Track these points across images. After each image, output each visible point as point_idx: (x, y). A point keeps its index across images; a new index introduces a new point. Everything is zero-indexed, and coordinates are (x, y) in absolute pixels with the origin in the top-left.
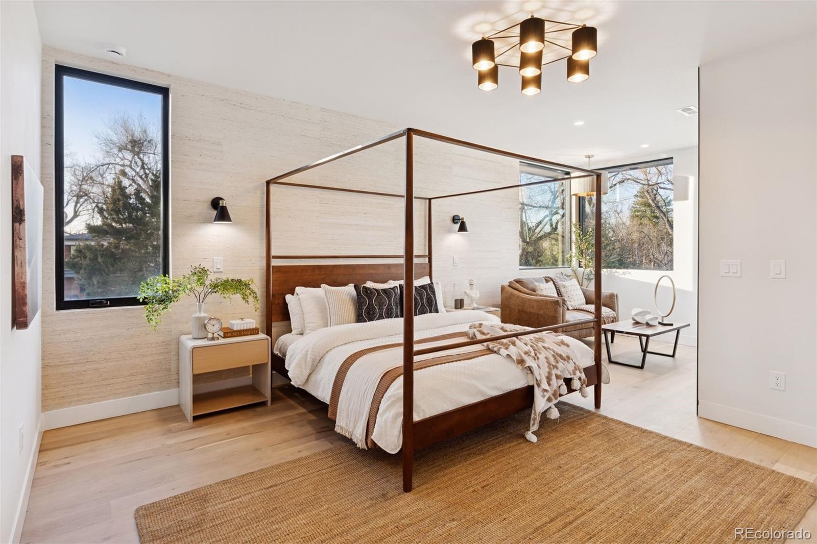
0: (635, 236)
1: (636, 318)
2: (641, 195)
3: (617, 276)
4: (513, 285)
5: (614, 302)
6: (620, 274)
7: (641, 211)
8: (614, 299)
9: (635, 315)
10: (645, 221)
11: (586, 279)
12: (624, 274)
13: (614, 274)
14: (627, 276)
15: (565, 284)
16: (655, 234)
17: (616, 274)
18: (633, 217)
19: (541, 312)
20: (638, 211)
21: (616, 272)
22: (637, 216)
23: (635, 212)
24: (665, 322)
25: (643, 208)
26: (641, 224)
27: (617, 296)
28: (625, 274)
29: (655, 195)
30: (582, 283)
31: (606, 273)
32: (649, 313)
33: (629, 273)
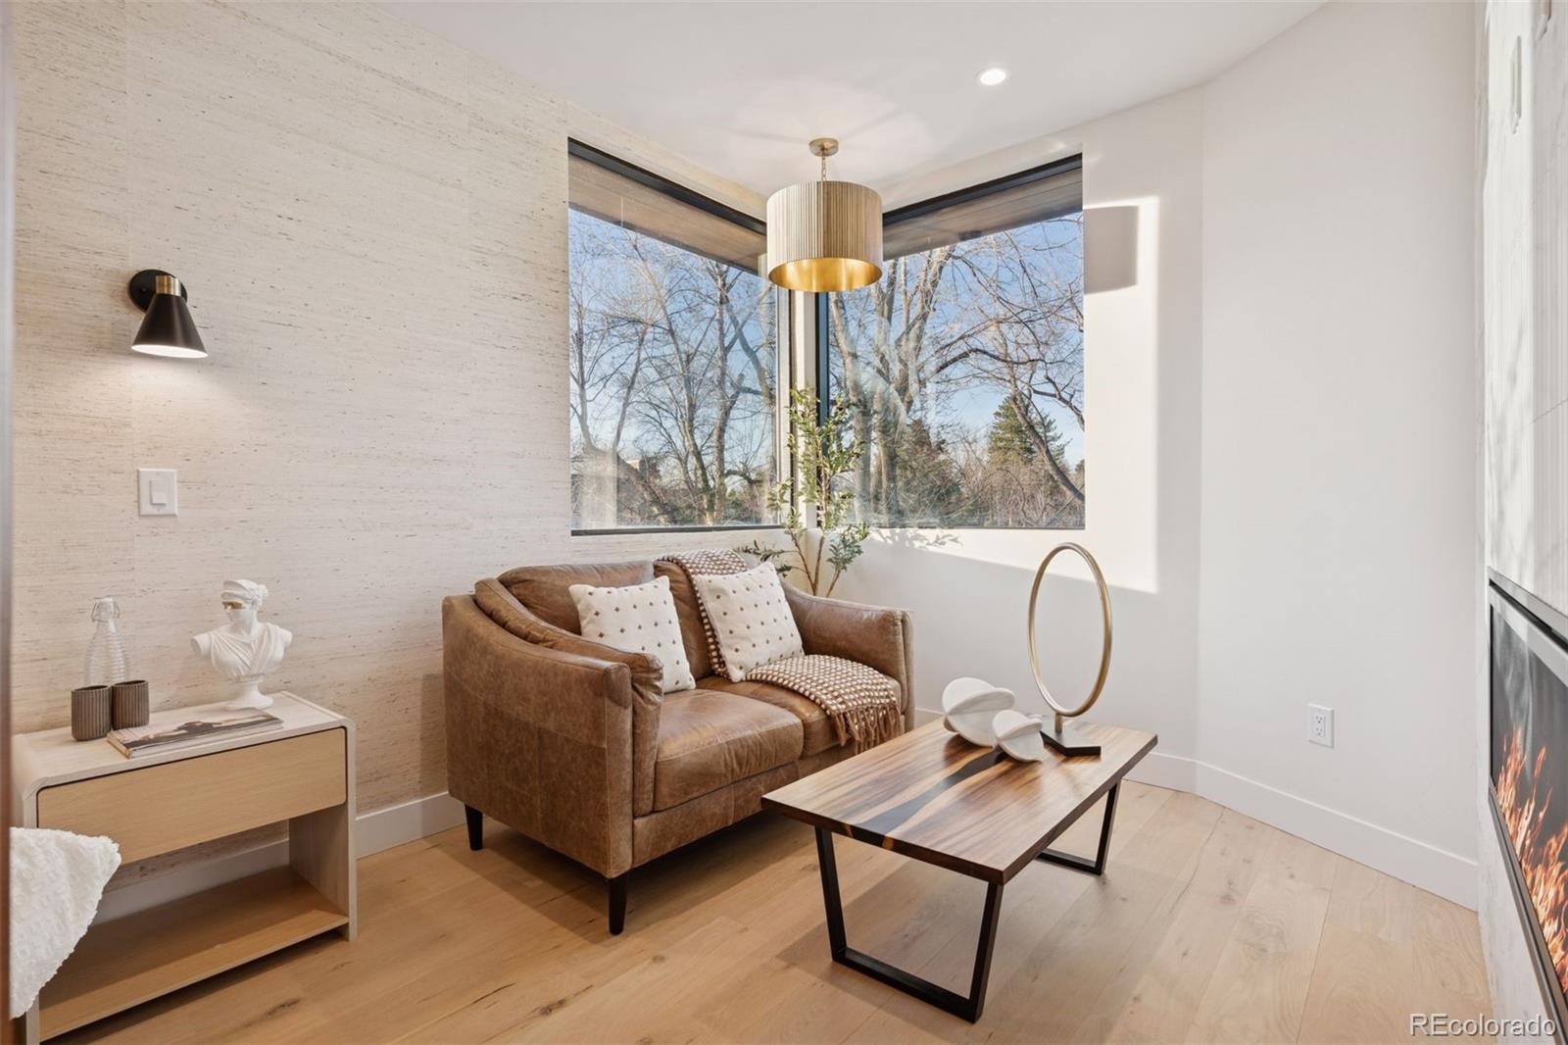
0: (997, 479)
1: (954, 721)
2: (1006, 412)
3: (920, 551)
4: (490, 602)
5: (894, 645)
6: (928, 544)
7: (1006, 440)
8: (895, 634)
9: (958, 710)
10: (1012, 456)
11: (830, 560)
12: (939, 542)
13: (912, 545)
14: (950, 549)
15: (722, 585)
16: (1026, 477)
17: (917, 544)
18: (992, 450)
19: (551, 725)
20: (1001, 440)
21: (917, 537)
22: (1000, 448)
23: (995, 442)
24: (1069, 741)
25: (1008, 435)
26: (1005, 461)
27: (903, 621)
28: (943, 543)
29: (1028, 406)
30: (817, 574)
31: (890, 542)
32: (1007, 702)
33: (955, 540)
